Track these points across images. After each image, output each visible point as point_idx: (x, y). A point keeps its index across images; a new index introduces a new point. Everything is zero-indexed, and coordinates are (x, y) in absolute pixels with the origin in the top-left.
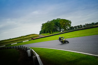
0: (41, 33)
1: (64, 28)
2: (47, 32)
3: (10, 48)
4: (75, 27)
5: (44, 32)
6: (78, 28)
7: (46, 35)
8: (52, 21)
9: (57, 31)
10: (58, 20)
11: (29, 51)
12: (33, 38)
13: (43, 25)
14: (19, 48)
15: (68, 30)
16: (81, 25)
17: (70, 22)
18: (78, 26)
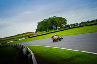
0: (37, 31)
1: (60, 26)
2: (44, 30)
3: (7, 46)
4: (71, 25)
5: (41, 30)
6: (73, 26)
7: (42, 33)
8: (48, 20)
9: (53, 29)
10: (54, 18)
11: (24, 49)
12: (29, 36)
13: (39, 23)
14: (15, 47)
15: (64, 28)
16: (77, 23)
17: (66, 20)
18: (74, 24)
